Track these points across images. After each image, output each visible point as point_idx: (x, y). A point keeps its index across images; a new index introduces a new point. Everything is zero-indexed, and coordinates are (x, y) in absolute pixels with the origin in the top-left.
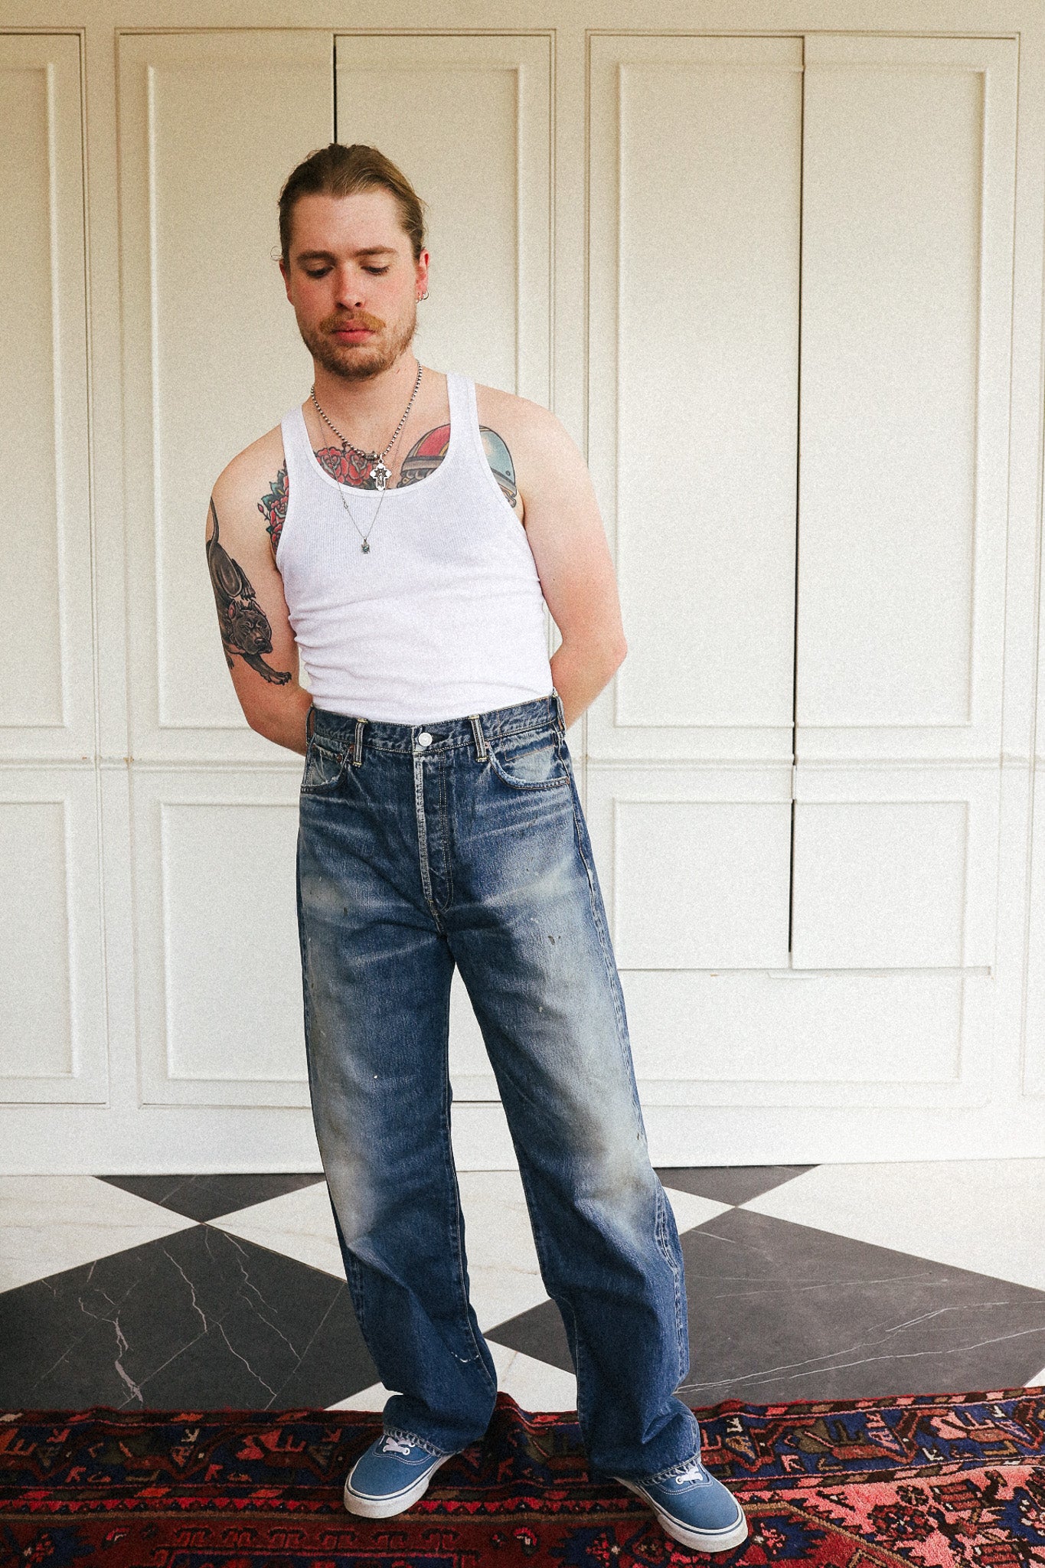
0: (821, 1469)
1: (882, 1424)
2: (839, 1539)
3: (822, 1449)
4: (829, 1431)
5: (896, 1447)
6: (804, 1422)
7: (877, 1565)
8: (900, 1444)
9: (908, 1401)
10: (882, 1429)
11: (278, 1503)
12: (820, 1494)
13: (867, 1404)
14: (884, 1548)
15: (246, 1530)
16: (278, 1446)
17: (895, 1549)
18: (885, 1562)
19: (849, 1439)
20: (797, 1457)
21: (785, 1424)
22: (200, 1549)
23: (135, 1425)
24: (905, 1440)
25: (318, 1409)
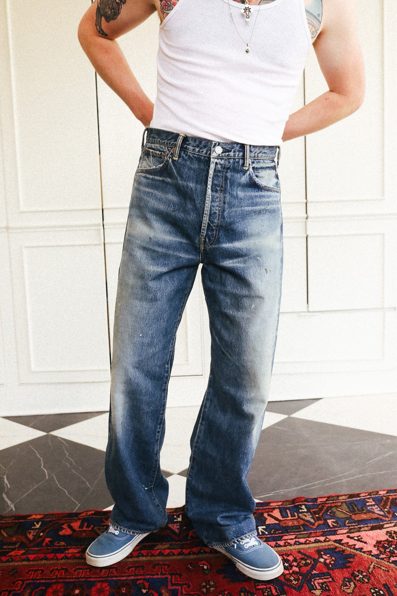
0: (347, 525)
1: (373, 503)
2: (361, 558)
3: (346, 516)
4: (348, 507)
5: (382, 513)
6: (336, 504)
7: (383, 570)
8: (383, 512)
9: (385, 492)
10: (374, 505)
11: (79, 555)
12: (348, 537)
13: (365, 495)
14: (385, 561)
15: (63, 569)
16: (80, 528)
17: (391, 561)
18: (386, 568)
19: (359, 510)
20: (334, 520)
21: (327, 505)
22: (39, 580)
23: (10, 521)
24: (386, 510)
25: (99, 509)
